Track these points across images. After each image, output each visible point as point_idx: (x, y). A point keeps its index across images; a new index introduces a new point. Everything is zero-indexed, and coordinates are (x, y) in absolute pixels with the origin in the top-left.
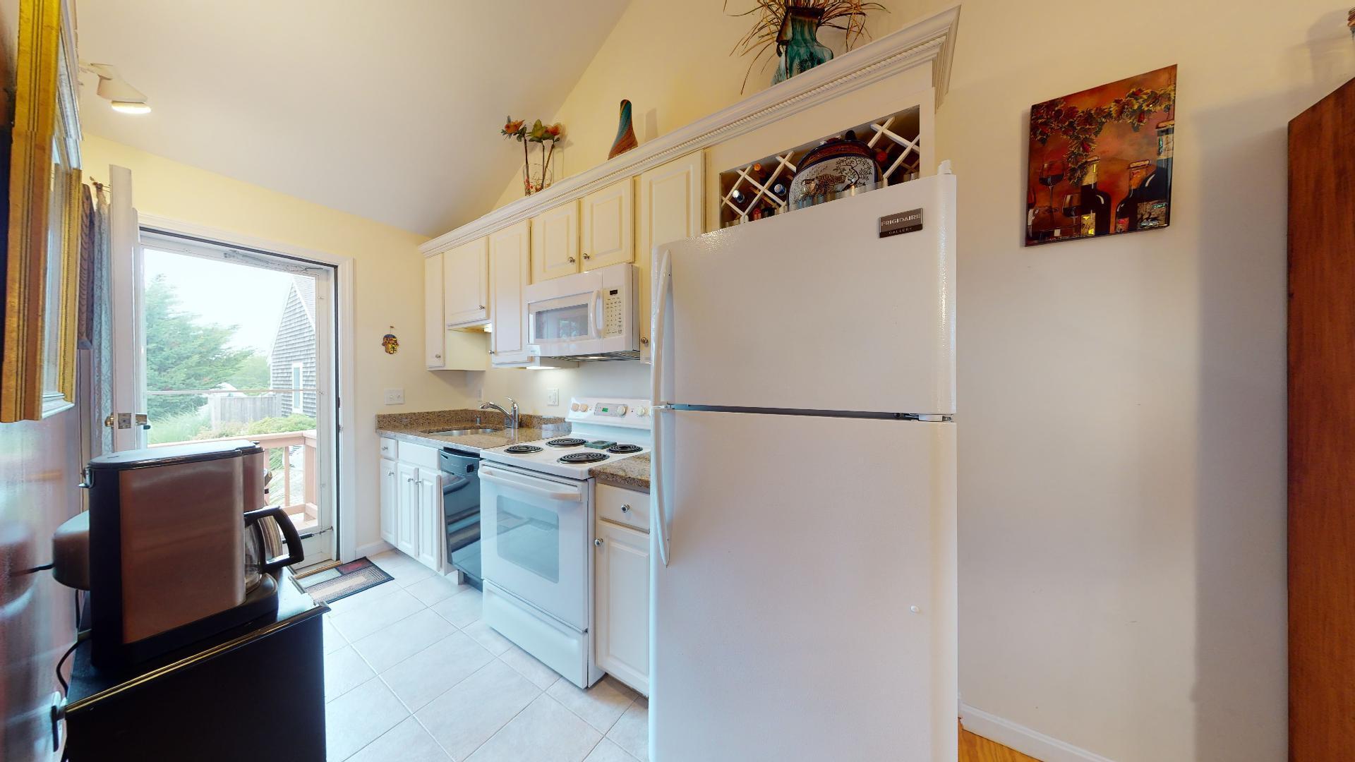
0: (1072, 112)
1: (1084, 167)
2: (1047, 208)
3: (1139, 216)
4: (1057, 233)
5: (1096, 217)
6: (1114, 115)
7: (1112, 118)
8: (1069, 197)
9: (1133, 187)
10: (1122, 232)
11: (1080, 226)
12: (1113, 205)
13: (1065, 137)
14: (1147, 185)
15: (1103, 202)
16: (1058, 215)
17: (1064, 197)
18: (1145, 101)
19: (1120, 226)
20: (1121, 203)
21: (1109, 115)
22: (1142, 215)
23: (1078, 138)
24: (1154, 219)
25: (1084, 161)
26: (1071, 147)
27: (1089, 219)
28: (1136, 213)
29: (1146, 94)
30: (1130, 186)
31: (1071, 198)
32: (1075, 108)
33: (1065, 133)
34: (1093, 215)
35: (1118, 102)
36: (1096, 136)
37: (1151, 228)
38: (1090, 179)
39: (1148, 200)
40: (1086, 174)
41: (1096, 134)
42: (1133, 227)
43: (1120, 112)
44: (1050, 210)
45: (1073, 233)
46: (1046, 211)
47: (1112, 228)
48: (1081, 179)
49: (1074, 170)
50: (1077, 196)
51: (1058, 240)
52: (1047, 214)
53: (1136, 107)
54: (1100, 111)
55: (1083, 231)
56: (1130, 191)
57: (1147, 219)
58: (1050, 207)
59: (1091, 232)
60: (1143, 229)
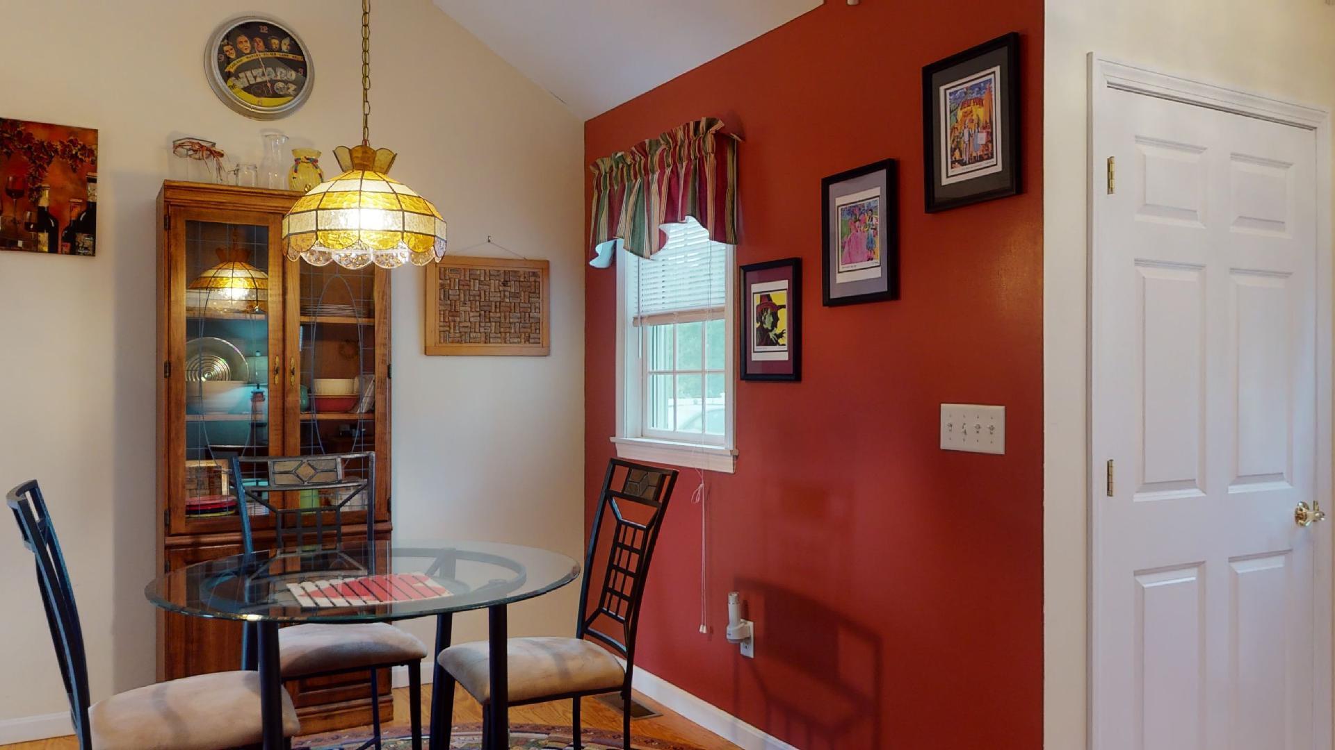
0: (29, 137)
1: (39, 190)
2: (11, 219)
3: (77, 244)
4: (20, 244)
5: (49, 236)
6: (60, 153)
7: (58, 154)
8: (29, 213)
9: (73, 219)
10: (66, 253)
11: (37, 242)
12: (61, 228)
13: (25, 157)
14: (81, 219)
15: (53, 225)
16: (21, 227)
17: (25, 212)
18: (79, 150)
19: (65, 249)
20: (65, 230)
21: (56, 151)
22: (79, 244)
23: (34, 162)
24: (86, 249)
25: (39, 184)
26: (30, 168)
27: (44, 237)
28: (75, 242)
29: (80, 145)
30: (71, 217)
31: (31, 214)
32: (32, 134)
33: (25, 154)
34: (46, 235)
35: (61, 142)
36: (48, 166)
37: (84, 254)
38: (44, 203)
39: (83, 232)
40: (41, 196)
41: (49, 164)
42: (73, 251)
43: (64, 151)
44: (14, 221)
45: (32, 247)
46: (12, 221)
47: (60, 250)
48: (37, 200)
49: (32, 190)
50: (35, 215)
51: (20, 249)
52: (12, 224)
53: (74, 152)
54: (50, 146)
55: (40, 246)
56: (71, 221)
57: (82, 247)
58: (15, 219)
59: (46, 249)
60: (79, 254)
